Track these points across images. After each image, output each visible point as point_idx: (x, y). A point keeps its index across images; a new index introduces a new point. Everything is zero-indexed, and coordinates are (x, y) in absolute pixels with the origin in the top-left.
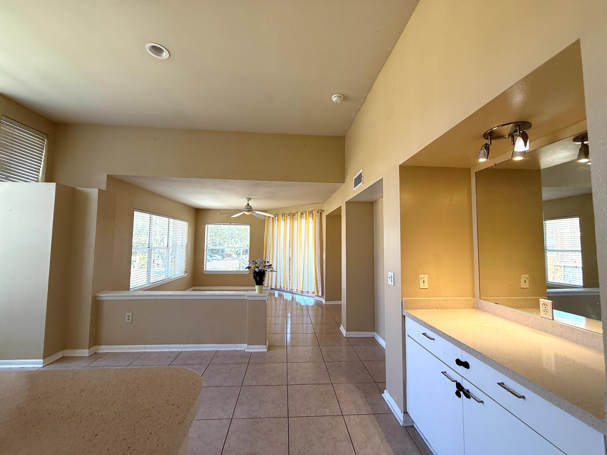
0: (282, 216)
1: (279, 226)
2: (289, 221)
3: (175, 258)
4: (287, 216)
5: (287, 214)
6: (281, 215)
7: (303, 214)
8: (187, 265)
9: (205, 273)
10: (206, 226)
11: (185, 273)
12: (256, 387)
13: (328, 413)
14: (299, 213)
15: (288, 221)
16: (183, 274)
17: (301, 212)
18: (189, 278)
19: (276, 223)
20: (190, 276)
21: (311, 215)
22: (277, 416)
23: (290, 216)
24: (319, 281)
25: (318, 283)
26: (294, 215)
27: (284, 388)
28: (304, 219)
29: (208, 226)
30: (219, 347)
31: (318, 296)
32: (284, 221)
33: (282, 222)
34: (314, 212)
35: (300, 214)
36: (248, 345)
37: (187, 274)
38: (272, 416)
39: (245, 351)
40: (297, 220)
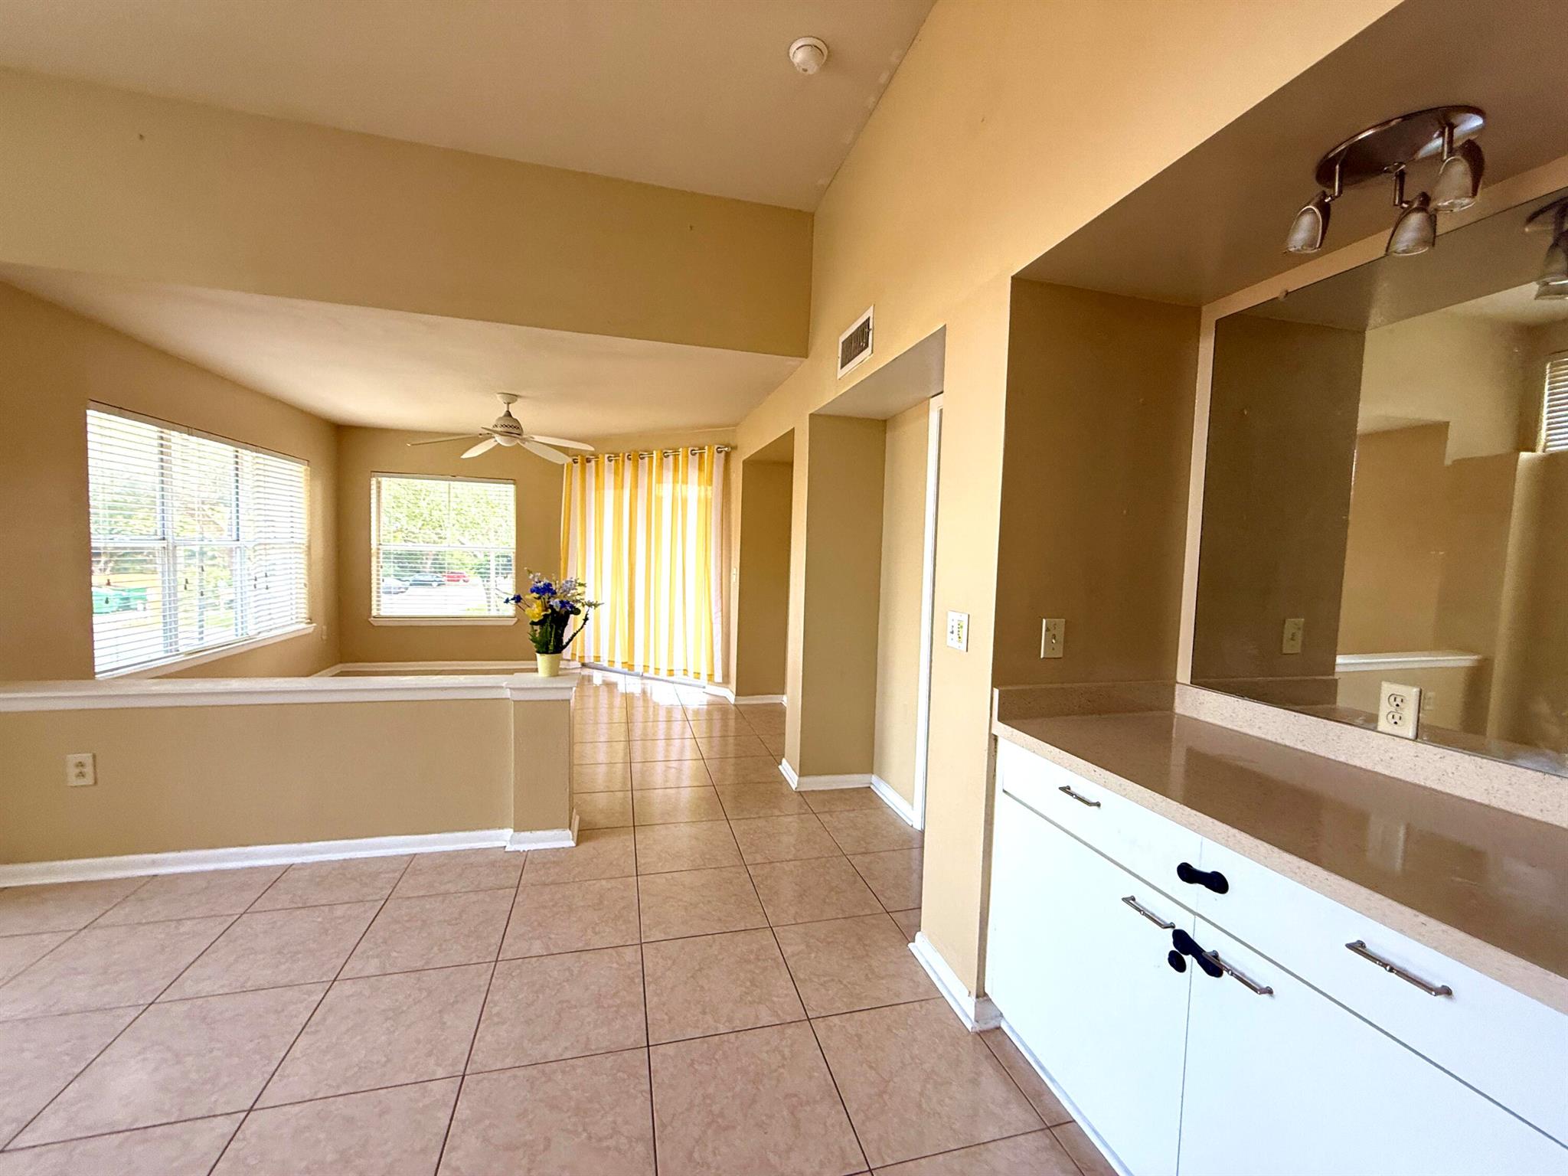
0: (610, 461)
2: (631, 474)
3: (266, 576)
4: (624, 460)
5: (624, 453)
7: (668, 456)
8: (313, 598)
9: (376, 625)
10: (374, 481)
11: (306, 624)
12: (546, 960)
13: (766, 1018)
14: (655, 452)
15: (628, 474)
16: (303, 626)
17: (661, 451)
18: (324, 637)
19: (592, 481)
20: (325, 633)
21: (694, 459)
22: (613, 1047)
23: (633, 461)
24: (716, 643)
25: (716, 648)
26: (642, 457)
27: (630, 955)
28: (669, 470)
29: (379, 483)
30: (421, 844)
31: (712, 682)
34: (708, 449)
35: (659, 457)
36: (515, 831)
37: (314, 625)
38: (596, 1049)
39: (507, 850)
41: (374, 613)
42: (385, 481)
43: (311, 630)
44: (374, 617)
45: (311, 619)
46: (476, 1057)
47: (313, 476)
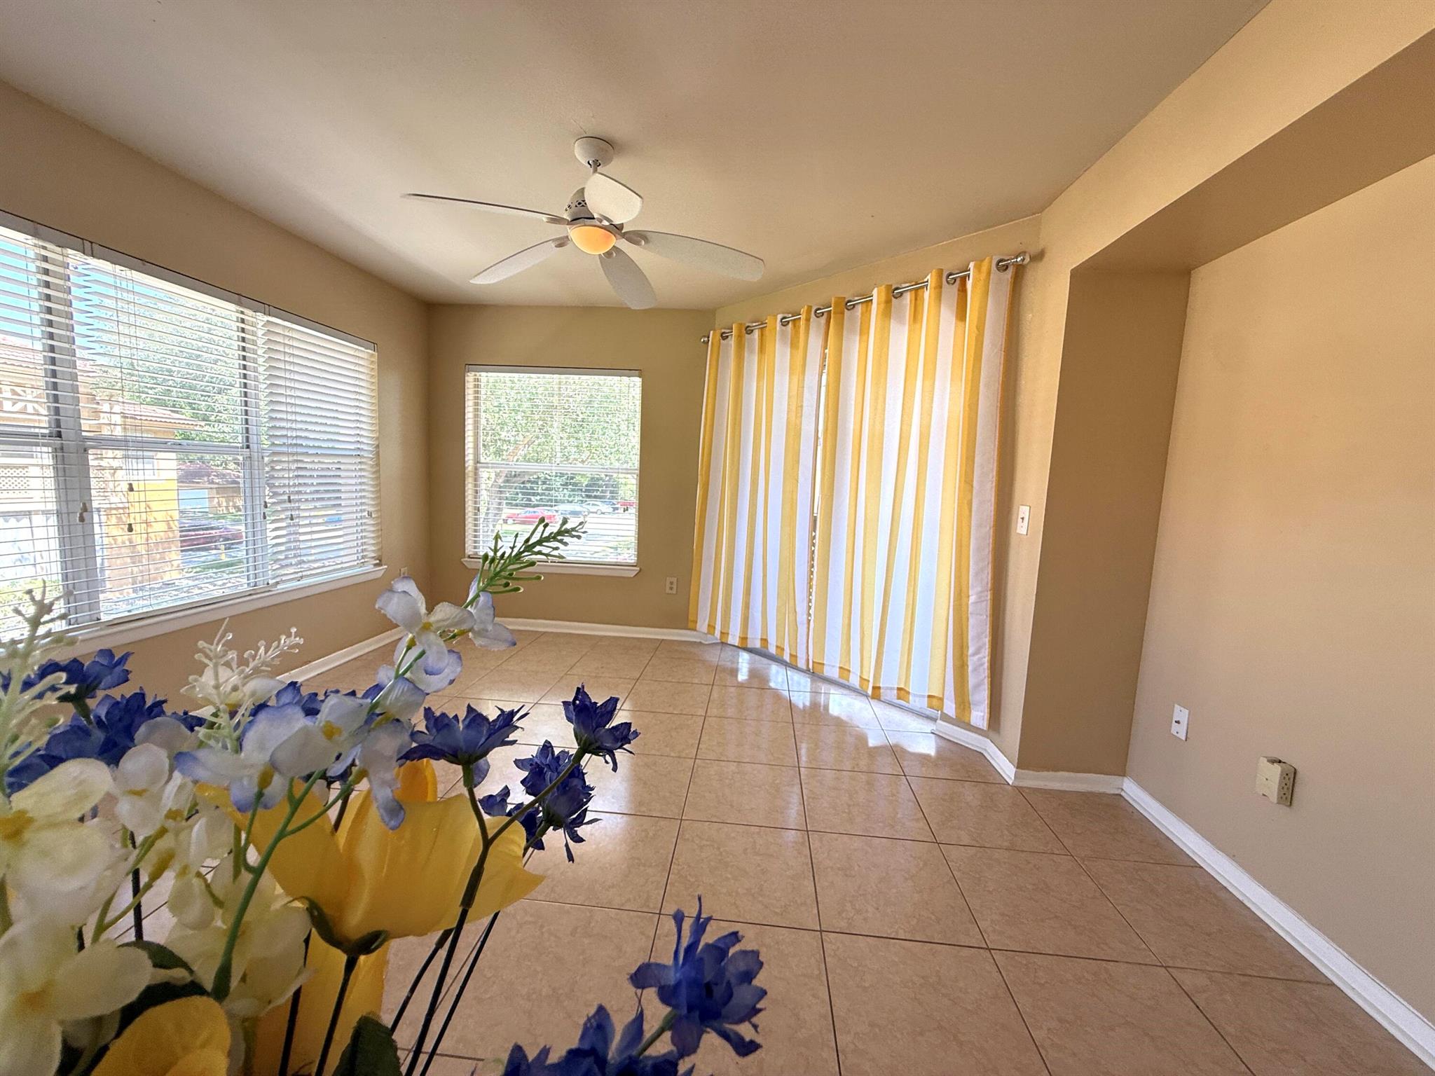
0: (784, 324)
1: (767, 374)
2: (820, 341)
4: (808, 320)
5: (810, 308)
6: (780, 317)
7: (901, 294)
8: (382, 531)
9: (469, 567)
10: (470, 377)
11: (376, 565)
14: (875, 292)
15: (815, 342)
16: (369, 567)
17: (889, 287)
19: (752, 361)
21: (951, 292)
23: (823, 320)
24: (977, 652)
25: (972, 662)
26: (848, 305)
28: (901, 321)
29: (476, 379)
31: (962, 721)
32: (794, 345)
33: (781, 354)
34: (978, 268)
35: (883, 298)
37: (385, 567)
40: (864, 331)
41: (469, 550)
42: (484, 377)
43: (380, 575)
44: (469, 557)
45: (380, 561)
47: (383, 365)
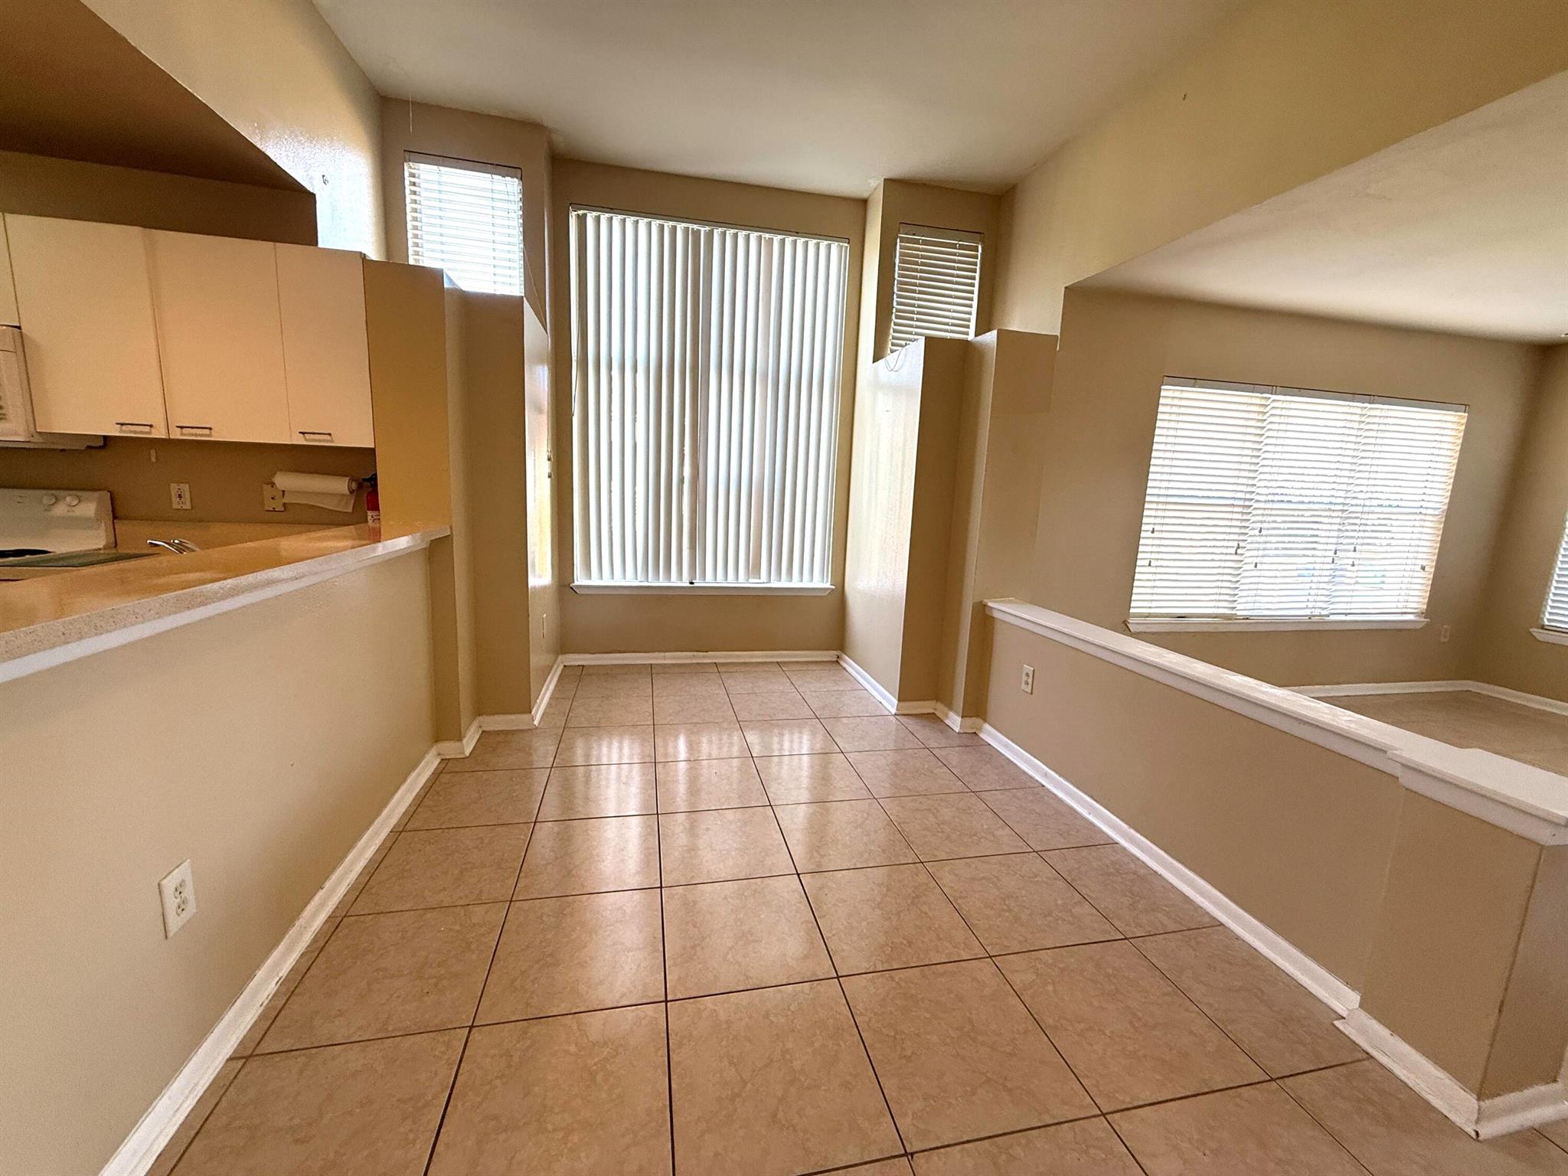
9: (1541, 636)
36: (1361, 1001)
37: (1428, 620)
41: (1545, 621)
43: (1423, 625)
44: (1543, 628)
45: (1427, 613)
46: (935, 1158)
47: (1474, 425)
